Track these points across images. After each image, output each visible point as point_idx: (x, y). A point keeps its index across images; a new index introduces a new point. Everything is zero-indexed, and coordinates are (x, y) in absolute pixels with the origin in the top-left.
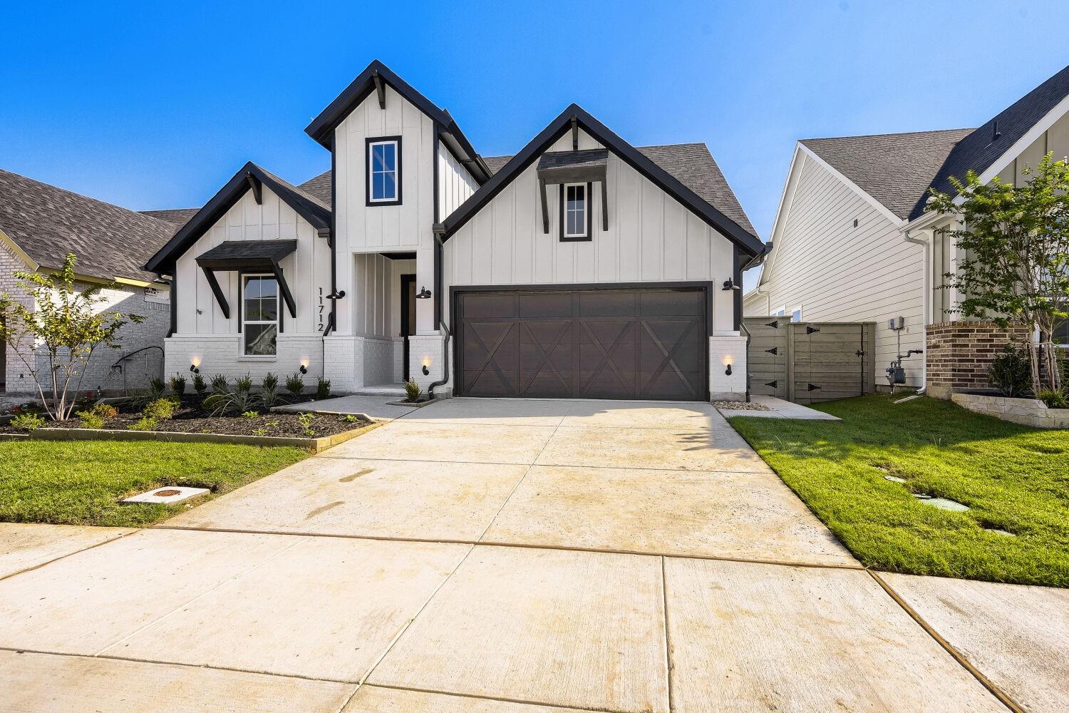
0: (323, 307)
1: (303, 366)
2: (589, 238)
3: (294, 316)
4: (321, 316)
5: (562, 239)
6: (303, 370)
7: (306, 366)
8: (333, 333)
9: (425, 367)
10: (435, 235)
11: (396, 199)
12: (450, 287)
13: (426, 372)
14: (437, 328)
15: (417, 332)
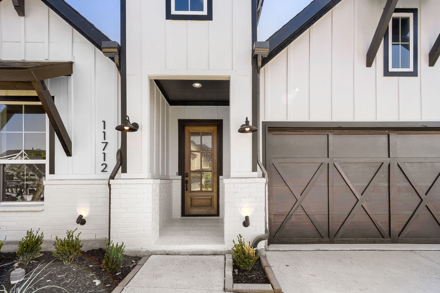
0: (107, 143)
1: (81, 216)
2: (414, 74)
3: (68, 153)
4: (104, 154)
5: (387, 73)
6: (81, 221)
7: (85, 215)
8: (123, 175)
9: (247, 218)
10: (255, 58)
11: (205, 12)
12: (263, 122)
13: (246, 224)
14: (254, 169)
15: (232, 175)
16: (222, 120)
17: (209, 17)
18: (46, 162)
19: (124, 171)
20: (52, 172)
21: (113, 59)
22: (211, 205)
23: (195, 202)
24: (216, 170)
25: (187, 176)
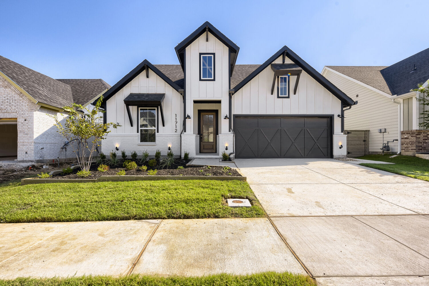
0: (177, 122)
1: (169, 147)
2: (288, 97)
3: (164, 126)
4: (176, 126)
5: (278, 97)
8: (185, 133)
9: (227, 147)
10: (230, 94)
11: (213, 78)
12: (233, 115)
13: (227, 149)
14: (230, 131)
15: (222, 133)
16: (218, 110)
17: (214, 80)
18: (156, 128)
19: (185, 131)
20: (158, 132)
21: (181, 94)
22: (213, 148)
23: (205, 147)
24: (215, 133)
25: (202, 135)
